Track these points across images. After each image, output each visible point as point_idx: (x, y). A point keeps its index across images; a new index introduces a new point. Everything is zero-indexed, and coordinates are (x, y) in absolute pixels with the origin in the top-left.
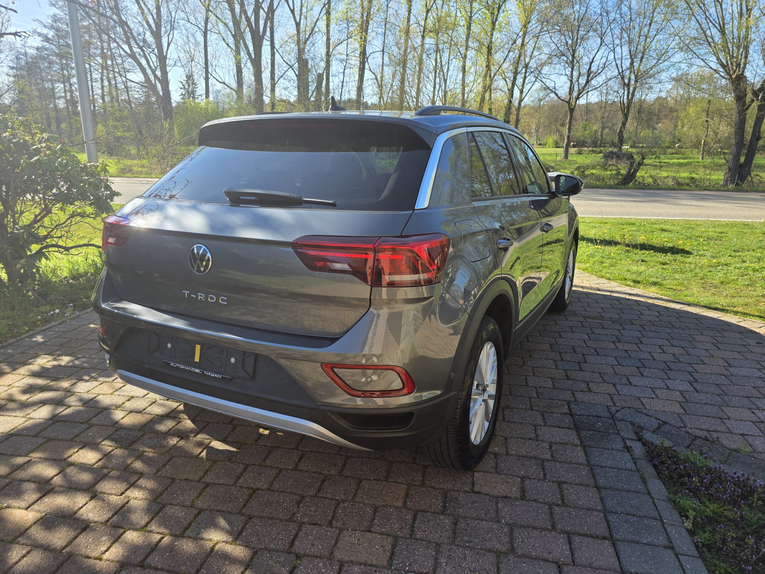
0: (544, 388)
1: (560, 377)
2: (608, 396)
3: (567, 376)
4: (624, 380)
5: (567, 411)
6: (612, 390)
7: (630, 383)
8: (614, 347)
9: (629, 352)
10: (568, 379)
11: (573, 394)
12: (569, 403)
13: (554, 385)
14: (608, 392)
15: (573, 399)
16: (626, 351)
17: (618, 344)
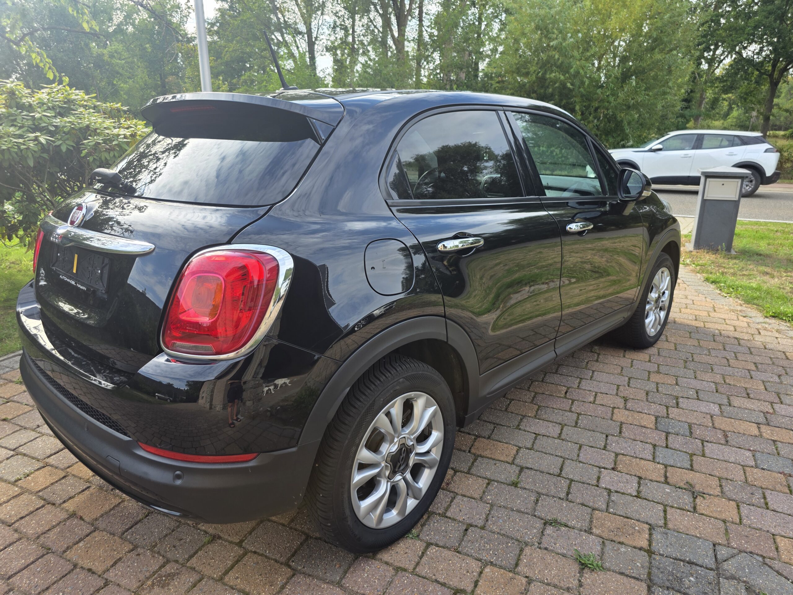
0: (623, 494)
1: (654, 478)
2: (722, 524)
3: (666, 477)
4: (757, 498)
5: (644, 544)
6: (731, 514)
7: (766, 504)
8: (756, 432)
9: (779, 445)
10: (667, 482)
11: (665, 511)
12: (652, 528)
13: (639, 492)
14: (723, 516)
15: (661, 523)
16: (774, 441)
17: (764, 428)
